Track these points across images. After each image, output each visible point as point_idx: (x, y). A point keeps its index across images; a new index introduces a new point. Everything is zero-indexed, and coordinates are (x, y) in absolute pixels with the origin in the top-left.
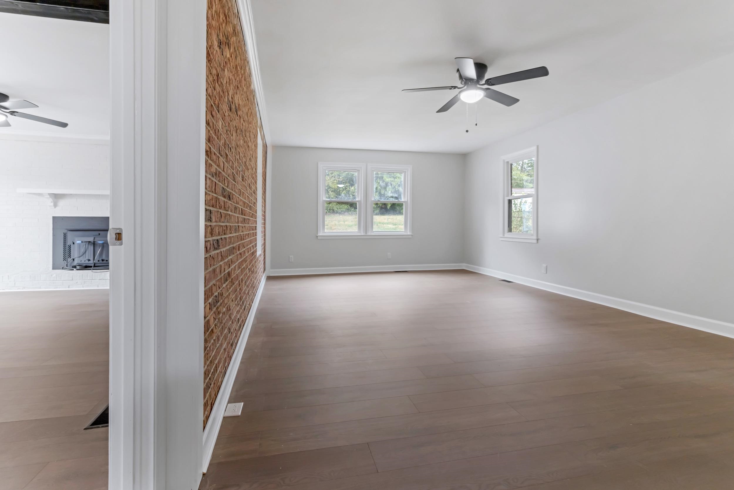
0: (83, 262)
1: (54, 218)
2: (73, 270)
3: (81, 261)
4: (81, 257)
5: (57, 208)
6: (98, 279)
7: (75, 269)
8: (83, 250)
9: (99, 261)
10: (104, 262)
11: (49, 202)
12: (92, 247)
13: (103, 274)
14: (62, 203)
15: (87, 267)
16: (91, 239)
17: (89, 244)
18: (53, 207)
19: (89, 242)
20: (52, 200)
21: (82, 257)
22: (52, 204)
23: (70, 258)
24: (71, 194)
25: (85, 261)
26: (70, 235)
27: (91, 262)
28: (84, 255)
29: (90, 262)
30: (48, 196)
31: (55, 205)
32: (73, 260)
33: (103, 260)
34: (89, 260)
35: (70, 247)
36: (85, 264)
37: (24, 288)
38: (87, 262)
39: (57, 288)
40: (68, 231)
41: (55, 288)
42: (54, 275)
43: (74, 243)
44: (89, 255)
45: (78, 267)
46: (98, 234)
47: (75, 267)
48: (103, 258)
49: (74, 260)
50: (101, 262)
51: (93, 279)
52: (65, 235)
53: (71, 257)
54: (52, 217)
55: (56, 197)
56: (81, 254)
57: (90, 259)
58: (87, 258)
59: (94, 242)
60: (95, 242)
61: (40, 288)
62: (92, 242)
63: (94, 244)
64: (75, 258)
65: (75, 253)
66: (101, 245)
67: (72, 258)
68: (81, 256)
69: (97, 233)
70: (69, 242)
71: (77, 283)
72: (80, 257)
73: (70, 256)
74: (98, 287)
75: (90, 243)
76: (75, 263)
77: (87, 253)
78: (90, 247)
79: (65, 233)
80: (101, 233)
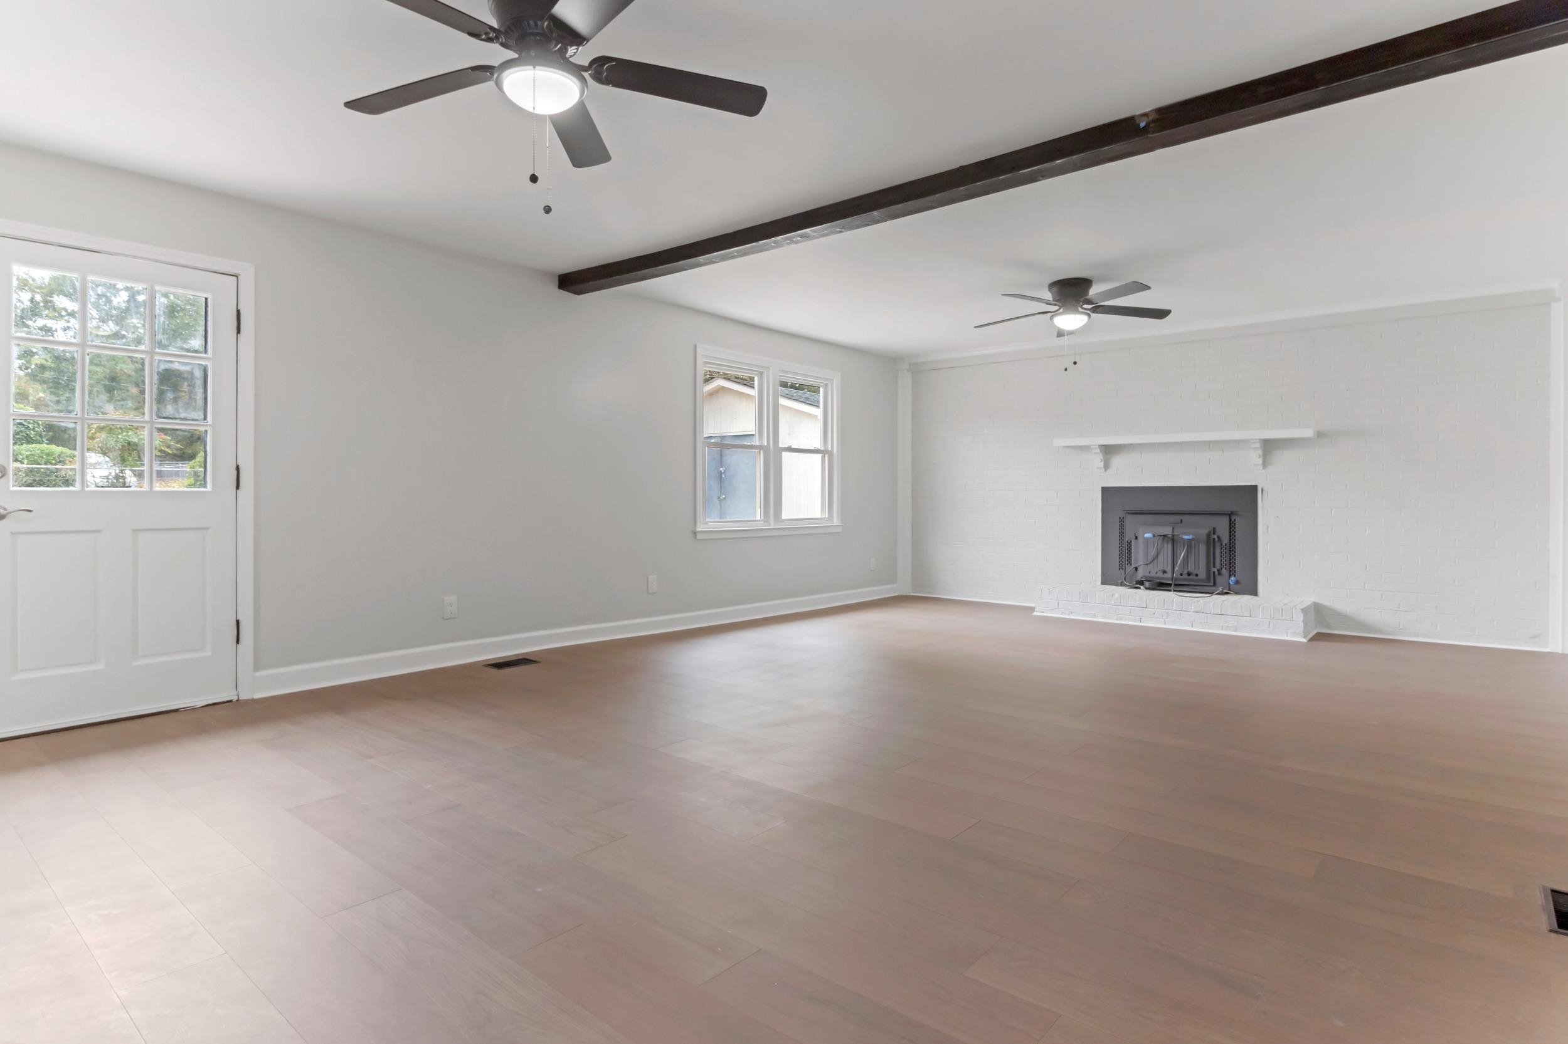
0: (1153, 574)
1: (1103, 489)
2: (1140, 588)
3: (1150, 572)
4: (1149, 566)
5: (1109, 471)
6: (1193, 610)
7: (1142, 587)
8: (1152, 553)
9: (1181, 575)
10: (1191, 577)
11: (1097, 460)
12: (1169, 547)
13: (1202, 601)
14: (1117, 461)
15: (1161, 586)
16: (1168, 531)
17: (1163, 540)
18: (1103, 470)
19: (1165, 536)
20: (1102, 458)
21: (1152, 565)
22: (1102, 464)
23: (1129, 565)
25: (1157, 573)
26: (1130, 521)
27: (1169, 575)
28: (1156, 561)
29: (1166, 576)
30: (1099, 451)
31: (1107, 466)
32: (1134, 569)
33: (1189, 574)
34: (1164, 572)
35: (1130, 543)
36: (1158, 578)
37: (1071, 613)
38: (1160, 575)
39: (1121, 619)
40: (1127, 514)
41: (1117, 620)
42: (1117, 595)
43: (1136, 538)
44: (1164, 562)
45: (1147, 584)
46: (1180, 521)
47: (1141, 583)
48: (1189, 569)
49: (1136, 569)
50: (1185, 576)
51: (1184, 609)
52: (1122, 522)
53: (1132, 564)
54: (1100, 488)
55: (1109, 451)
56: (1150, 559)
57: (1166, 569)
58: (1161, 567)
59: (1173, 536)
60: (1175, 537)
61: (1094, 615)
62: (1170, 536)
63: (1173, 540)
64: (1140, 565)
65: (1139, 556)
66: (1186, 543)
67: (1133, 566)
68: (1151, 563)
69: (1178, 518)
70: (1129, 536)
71: (1154, 614)
72: (1147, 564)
73: (1130, 563)
74: (1192, 627)
75: (1166, 538)
76: (1140, 574)
77: (1161, 557)
78: (1165, 545)
79: (1122, 518)
80: (1185, 518)
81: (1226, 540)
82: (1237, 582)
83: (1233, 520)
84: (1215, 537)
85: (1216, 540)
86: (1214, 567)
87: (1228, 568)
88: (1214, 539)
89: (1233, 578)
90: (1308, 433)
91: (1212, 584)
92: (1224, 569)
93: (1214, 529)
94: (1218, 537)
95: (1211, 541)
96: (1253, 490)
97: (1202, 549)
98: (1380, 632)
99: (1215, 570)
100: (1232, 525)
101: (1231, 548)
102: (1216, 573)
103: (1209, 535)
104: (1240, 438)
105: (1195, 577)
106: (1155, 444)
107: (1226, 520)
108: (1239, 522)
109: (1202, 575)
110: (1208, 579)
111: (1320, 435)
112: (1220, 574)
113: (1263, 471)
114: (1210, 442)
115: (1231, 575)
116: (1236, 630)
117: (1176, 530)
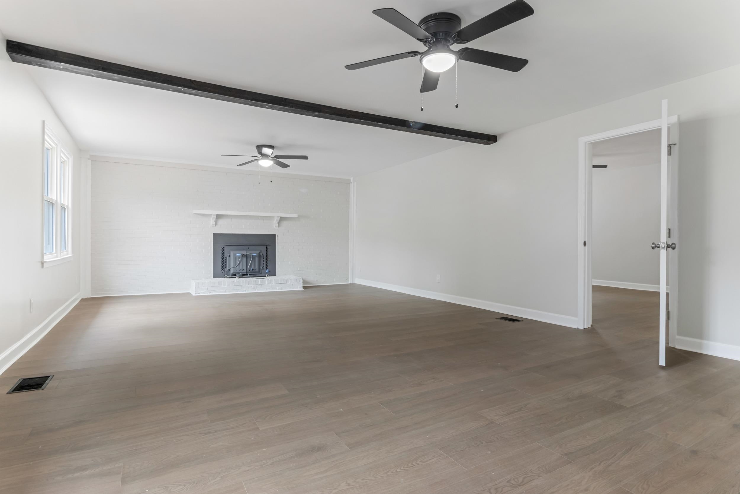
1: (214, 234)
3: (238, 271)
4: (236, 268)
5: (217, 226)
7: (236, 277)
8: (237, 263)
9: (249, 270)
10: (253, 271)
11: (212, 221)
12: (245, 259)
14: (221, 222)
15: (244, 275)
16: (244, 252)
18: (214, 226)
19: (244, 255)
20: (215, 220)
22: (215, 223)
24: (227, 215)
25: (240, 271)
26: (226, 249)
27: (245, 271)
28: (239, 265)
29: (243, 271)
31: (217, 224)
32: (229, 270)
34: (243, 270)
35: (226, 258)
39: (237, 291)
40: (225, 246)
43: (230, 256)
44: (243, 266)
45: (238, 276)
46: (248, 248)
47: (235, 275)
48: (253, 268)
50: (251, 271)
52: (223, 249)
53: (228, 268)
55: (218, 217)
56: (236, 265)
57: (244, 268)
58: (242, 268)
62: (246, 255)
64: (232, 268)
65: (231, 264)
66: (251, 257)
69: (246, 247)
70: (226, 255)
73: (226, 267)
76: (232, 271)
77: (241, 263)
78: (243, 258)
79: (223, 247)
80: (250, 247)
81: (265, 256)
82: (269, 271)
83: (267, 247)
84: (262, 254)
85: (262, 255)
86: (261, 266)
87: (266, 266)
88: (261, 255)
89: (267, 270)
90: (296, 216)
91: (260, 273)
92: (264, 267)
93: (261, 251)
94: (263, 254)
95: (260, 256)
96: (274, 236)
97: (257, 259)
98: (311, 284)
99: (262, 267)
100: (267, 249)
101: (267, 258)
102: (262, 268)
103: (259, 253)
104: (270, 216)
105: (254, 271)
106: (237, 215)
107: (265, 247)
108: (269, 247)
109: (257, 270)
110: (259, 271)
111: (299, 217)
112: (263, 269)
113: (278, 229)
114: (259, 216)
115: (266, 269)
116: (281, 289)
117: (247, 252)
